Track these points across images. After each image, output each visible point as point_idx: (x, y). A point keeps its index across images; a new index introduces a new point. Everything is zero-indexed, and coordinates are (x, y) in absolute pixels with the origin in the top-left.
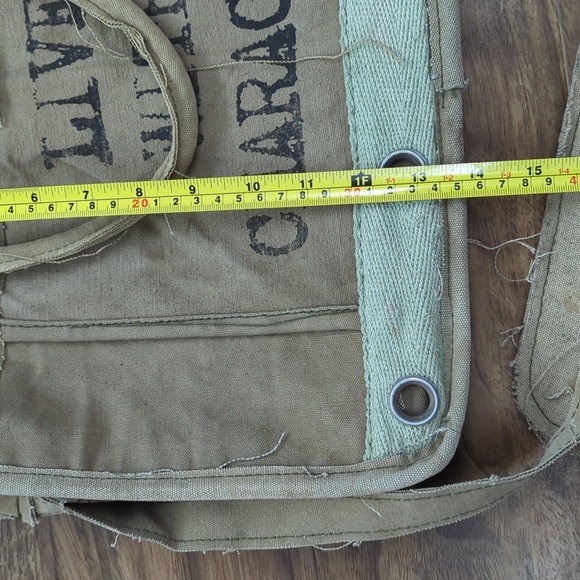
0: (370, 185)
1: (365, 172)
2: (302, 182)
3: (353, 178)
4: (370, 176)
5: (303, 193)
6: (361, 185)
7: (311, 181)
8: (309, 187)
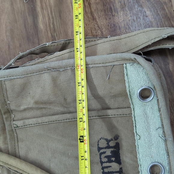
0: (83, 136)
1: (79, 138)
2: (82, 159)
3: (81, 142)
4: (80, 136)
5: (86, 160)
6: (83, 139)
7: (82, 157)
8: (84, 157)
